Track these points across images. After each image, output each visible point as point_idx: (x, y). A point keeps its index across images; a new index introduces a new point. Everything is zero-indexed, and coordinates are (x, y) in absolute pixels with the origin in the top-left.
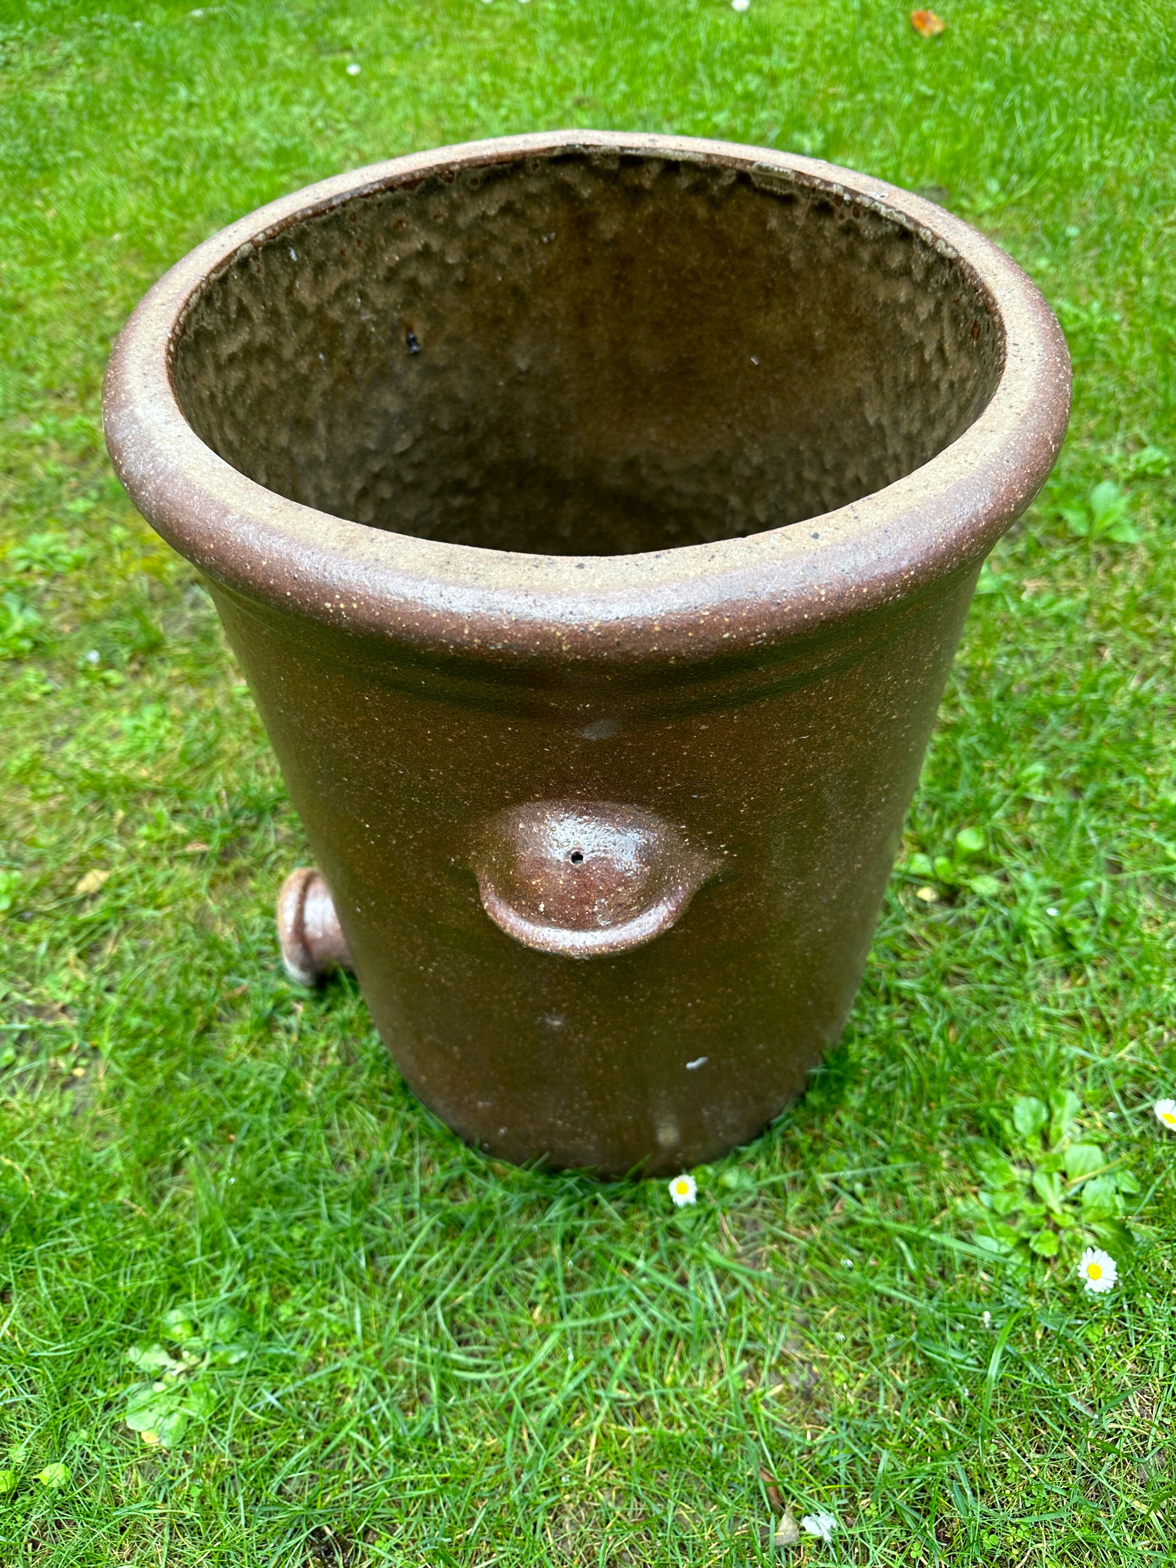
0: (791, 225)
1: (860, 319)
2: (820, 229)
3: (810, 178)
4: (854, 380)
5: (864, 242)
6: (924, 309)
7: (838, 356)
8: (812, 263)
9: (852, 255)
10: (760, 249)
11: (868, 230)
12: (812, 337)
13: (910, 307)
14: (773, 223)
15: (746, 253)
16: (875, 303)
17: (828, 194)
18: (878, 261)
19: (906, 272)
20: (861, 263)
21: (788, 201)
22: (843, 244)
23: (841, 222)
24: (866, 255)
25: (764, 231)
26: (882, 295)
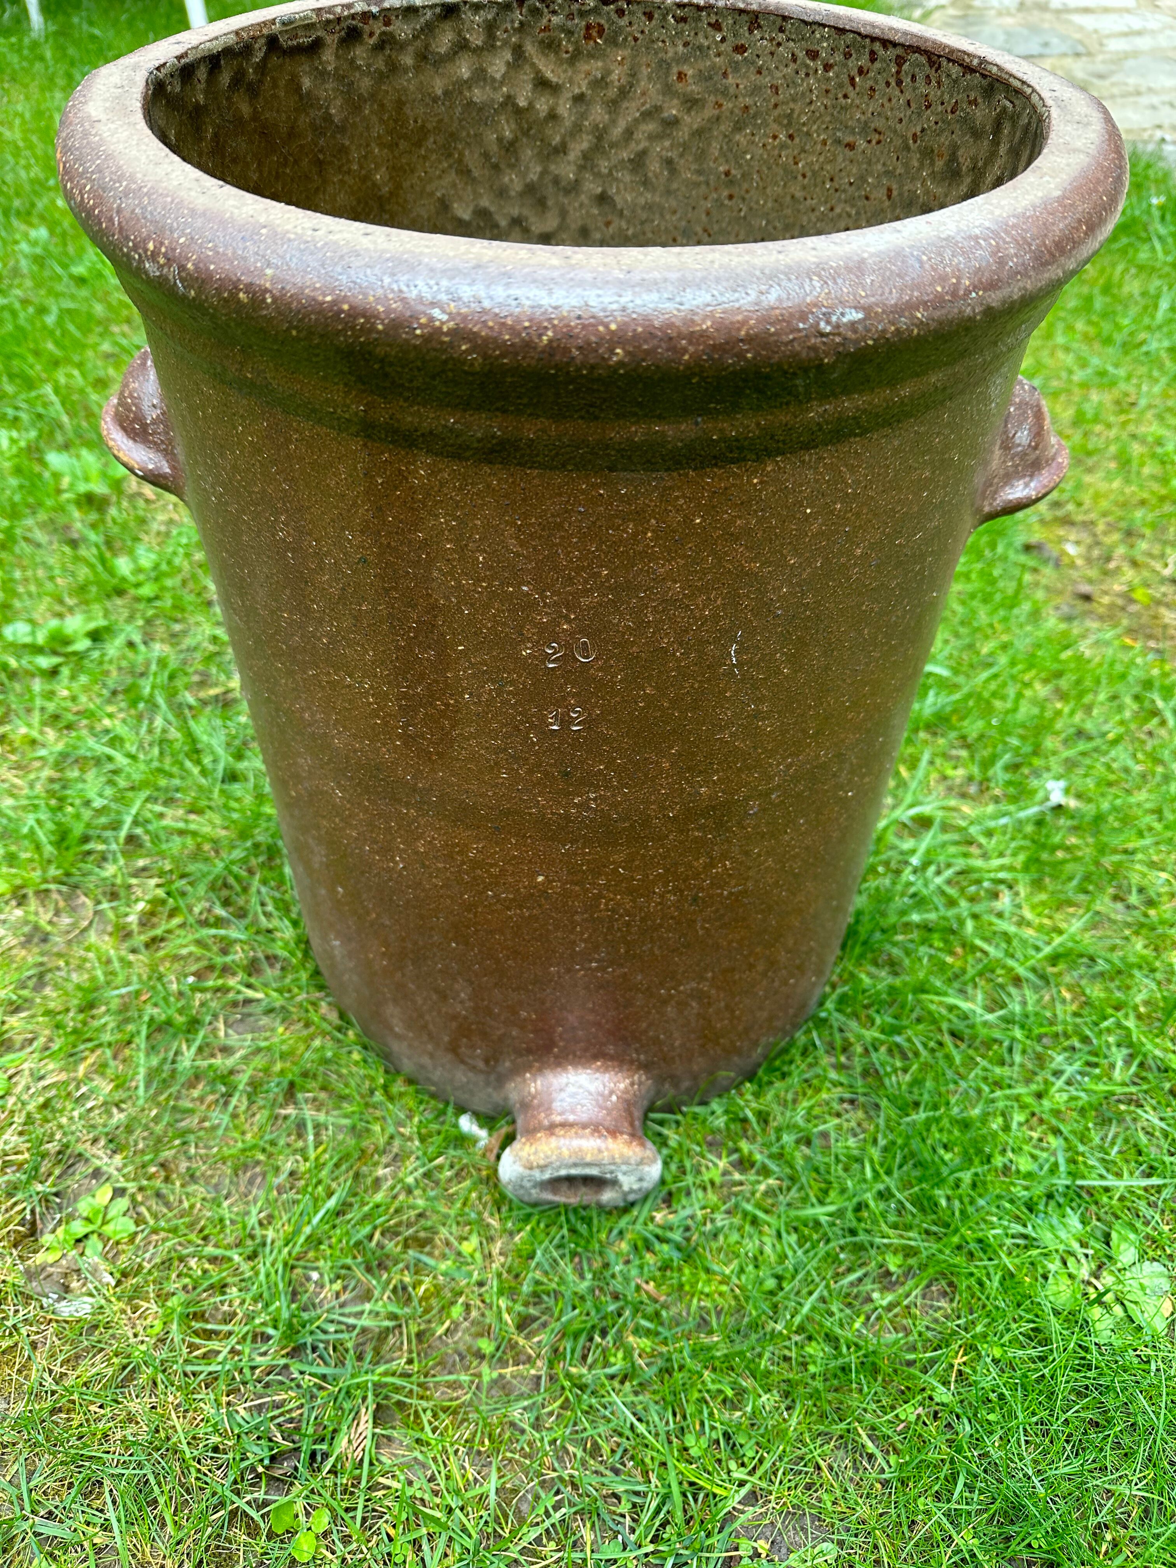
0: (322, 75)
1: (423, 127)
2: (352, 61)
3: (330, 10)
4: (432, 194)
5: (402, 46)
6: (498, 66)
7: (406, 184)
8: (354, 105)
9: (394, 68)
10: (303, 121)
11: (403, 30)
12: (374, 184)
13: (480, 76)
14: (307, 83)
15: (292, 134)
16: (435, 100)
17: (353, 17)
18: (423, 57)
19: (462, 46)
20: (406, 71)
21: (316, 46)
22: (380, 63)
23: (372, 41)
24: (407, 60)
25: (301, 97)
26: (438, 86)
